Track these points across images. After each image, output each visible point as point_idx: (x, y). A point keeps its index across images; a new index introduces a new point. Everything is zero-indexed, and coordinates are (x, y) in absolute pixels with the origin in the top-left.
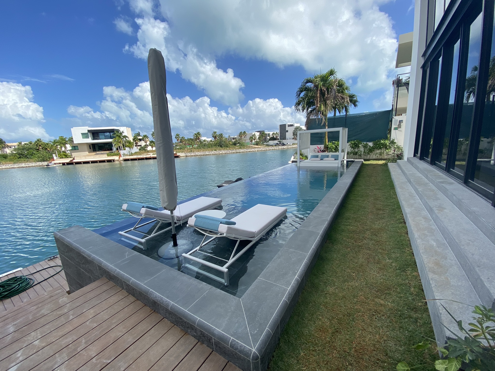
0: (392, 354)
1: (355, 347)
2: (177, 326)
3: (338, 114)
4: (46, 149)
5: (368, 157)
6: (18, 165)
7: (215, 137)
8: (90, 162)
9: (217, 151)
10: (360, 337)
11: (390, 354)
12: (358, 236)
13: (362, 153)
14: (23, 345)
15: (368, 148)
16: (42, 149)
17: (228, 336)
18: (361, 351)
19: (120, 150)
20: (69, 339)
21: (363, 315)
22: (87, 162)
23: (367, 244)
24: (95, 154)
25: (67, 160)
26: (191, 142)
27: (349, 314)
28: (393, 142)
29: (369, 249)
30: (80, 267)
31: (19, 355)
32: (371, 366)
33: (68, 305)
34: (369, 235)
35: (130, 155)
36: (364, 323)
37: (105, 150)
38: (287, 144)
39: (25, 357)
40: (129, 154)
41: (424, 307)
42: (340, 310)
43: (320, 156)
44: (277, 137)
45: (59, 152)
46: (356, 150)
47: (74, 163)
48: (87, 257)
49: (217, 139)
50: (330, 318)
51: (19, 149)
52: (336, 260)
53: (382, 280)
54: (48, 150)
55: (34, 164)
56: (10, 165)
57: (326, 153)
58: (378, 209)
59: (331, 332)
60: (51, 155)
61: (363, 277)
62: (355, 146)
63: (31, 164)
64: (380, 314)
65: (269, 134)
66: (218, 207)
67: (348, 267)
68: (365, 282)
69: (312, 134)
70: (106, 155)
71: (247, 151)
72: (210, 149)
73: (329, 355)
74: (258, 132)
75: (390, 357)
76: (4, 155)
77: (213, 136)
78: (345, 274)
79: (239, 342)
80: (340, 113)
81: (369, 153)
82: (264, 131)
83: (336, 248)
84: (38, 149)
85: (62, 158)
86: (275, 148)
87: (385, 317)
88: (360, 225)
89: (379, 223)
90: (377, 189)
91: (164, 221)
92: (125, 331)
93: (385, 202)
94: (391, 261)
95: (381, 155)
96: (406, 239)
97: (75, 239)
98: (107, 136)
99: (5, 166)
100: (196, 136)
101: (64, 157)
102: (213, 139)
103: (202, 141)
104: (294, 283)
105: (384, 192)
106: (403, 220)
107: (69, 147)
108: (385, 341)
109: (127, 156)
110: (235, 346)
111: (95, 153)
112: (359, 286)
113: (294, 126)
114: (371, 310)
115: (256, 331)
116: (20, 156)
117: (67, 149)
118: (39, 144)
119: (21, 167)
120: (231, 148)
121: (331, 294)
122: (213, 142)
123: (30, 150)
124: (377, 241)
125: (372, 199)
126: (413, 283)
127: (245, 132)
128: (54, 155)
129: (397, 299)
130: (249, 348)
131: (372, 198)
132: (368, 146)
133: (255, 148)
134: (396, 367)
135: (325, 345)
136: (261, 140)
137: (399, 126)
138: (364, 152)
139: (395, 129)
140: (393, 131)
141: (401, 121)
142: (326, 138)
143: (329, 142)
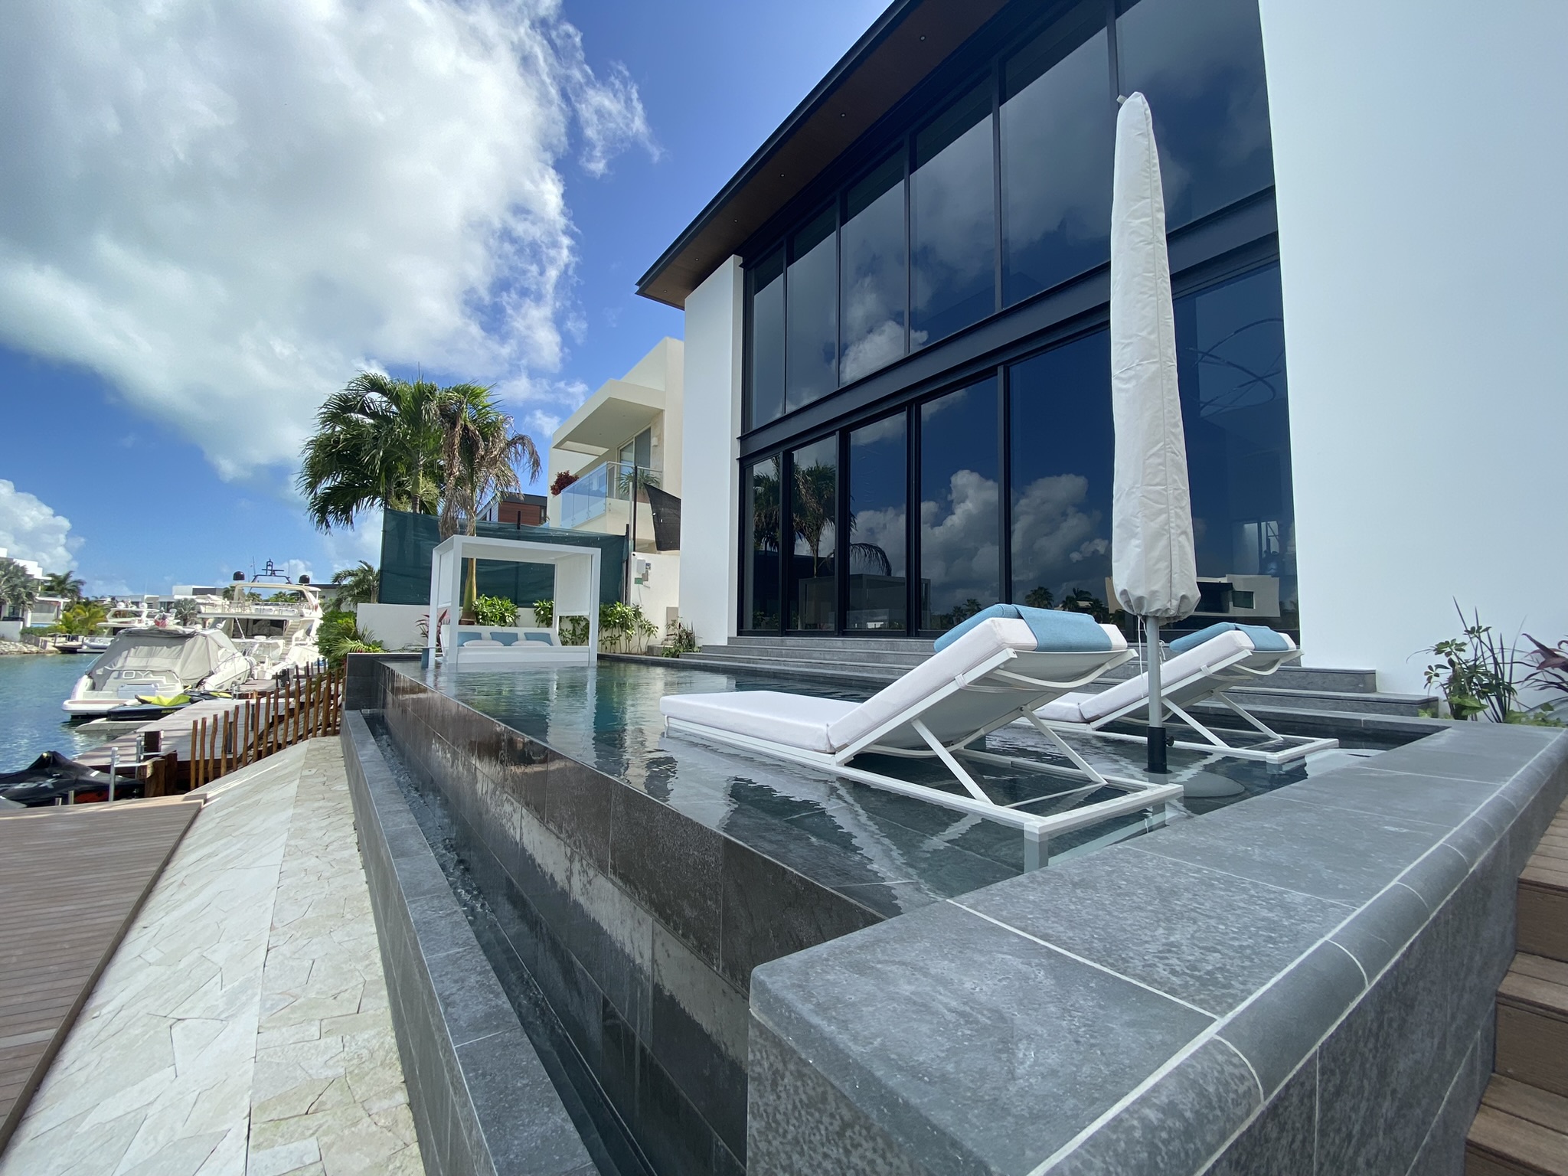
43: (486, 635)
137: (646, 576)
139: (638, 581)
140: (633, 588)
141: (648, 565)
142: (471, 582)
143: (478, 597)
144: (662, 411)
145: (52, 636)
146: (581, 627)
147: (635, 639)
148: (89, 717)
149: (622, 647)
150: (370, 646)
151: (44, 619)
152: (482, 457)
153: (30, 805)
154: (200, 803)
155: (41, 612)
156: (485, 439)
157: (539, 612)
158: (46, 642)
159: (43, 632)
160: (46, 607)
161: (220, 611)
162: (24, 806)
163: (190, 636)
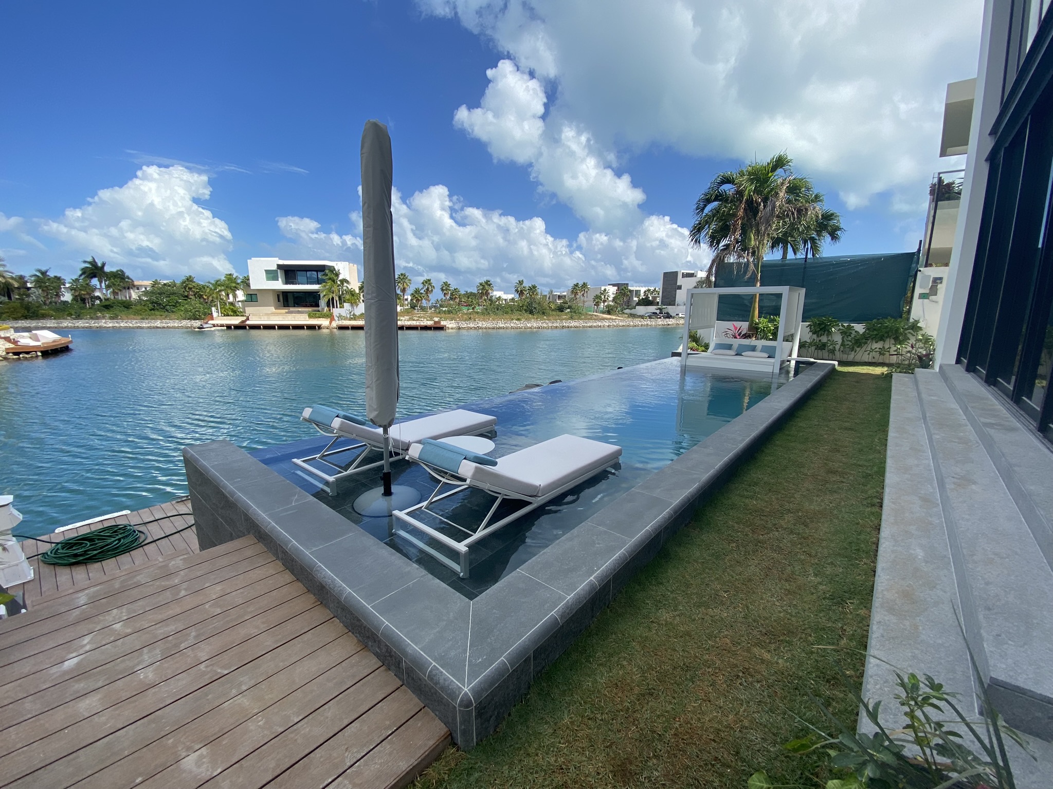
0: (749, 755)
1: (677, 728)
2: (353, 633)
3: (790, 255)
4: (201, 297)
5: (851, 357)
6: (149, 323)
7: (521, 293)
8: (276, 327)
9: (522, 322)
10: (694, 712)
11: (744, 753)
12: (762, 522)
13: (837, 347)
14: (96, 628)
15: (853, 336)
16: (195, 295)
17: (429, 659)
18: (685, 737)
19: (333, 307)
20: (171, 628)
21: (717, 673)
22: (271, 327)
23: (777, 539)
24: (286, 313)
25: (236, 321)
26: (471, 299)
27: (688, 667)
28: (915, 327)
29: (779, 550)
30: (218, 514)
31: (85, 642)
32: (698, 767)
33: (182, 573)
34: (789, 522)
35: (351, 319)
36: (712, 689)
37: (306, 306)
38: (677, 317)
39: (94, 646)
40: (348, 316)
41: (856, 679)
42: (669, 657)
43: (735, 346)
44: (655, 298)
45: (223, 303)
46: (824, 339)
47: (247, 327)
48: (228, 496)
49: (524, 297)
50: (644, 666)
51: (152, 292)
52: (697, 562)
53: (782, 615)
54: (205, 299)
55: (176, 324)
56: (135, 321)
57: (753, 341)
58: (831, 472)
59: (636, 692)
60: (210, 309)
61: (744, 603)
62: (820, 328)
63: (171, 324)
64: (752, 676)
65: (638, 292)
66: (487, 432)
67: (717, 579)
68: (744, 612)
69: (722, 298)
70: (306, 316)
71: (585, 324)
72: (507, 317)
73: (620, 731)
74: (614, 285)
75: (743, 760)
76: (124, 302)
77: (517, 291)
78: (705, 592)
79: (444, 671)
80: (795, 253)
81: (853, 348)
82: (627, 284)
83: (705, 539)
84: (187, 296)
85: (228, 315)
86: (648, 322)
87: (762, 686)
88: (777, 499)
89: (822, 501)
90: (846, 429)
91: (375, 447)
92: (263, 627)
93: (853, 459)
94: (819, 579)
95: (884, 354)
96: (871, 540)
97: (216, 463)
98: (311, 278)
99: (126, 323)
100: (481, 287)
101: (230, 313)
102: (517, 297)
103: (493, 298)
104: (583, 589)
105: (858, 437)
106: (878, 501)
107: (241, 295)
108: (743, 727)
109: (345, 320)
110: (435, 678)
111: (287, 311)
112: (729, 618)
113: (695, 276)
114: (736, 666)
115: (480, 660)
116: (154, 306)
117: (237, 300)
118: (190, 286)
119: (154, 328)
120: (551, 318)
121: (662, 624)
122: (516, 301)
123: (173, 297)
124: (803, 538)
125: (826, 449)
126: (849, 630)
127: (585, 285)
128: (213, 309)
129: (803, 655)
130: (459, 684)
131: (826, 447)
132: (853, 332)
133: (604, 319)
134: (748, 780)
135: (618, 713)
136: (618, 304)
137: (934, 291)
138: (843, 344)
139: (924, 296)
140: (916, 302)
141: (939, 279)
142: (754, 307)
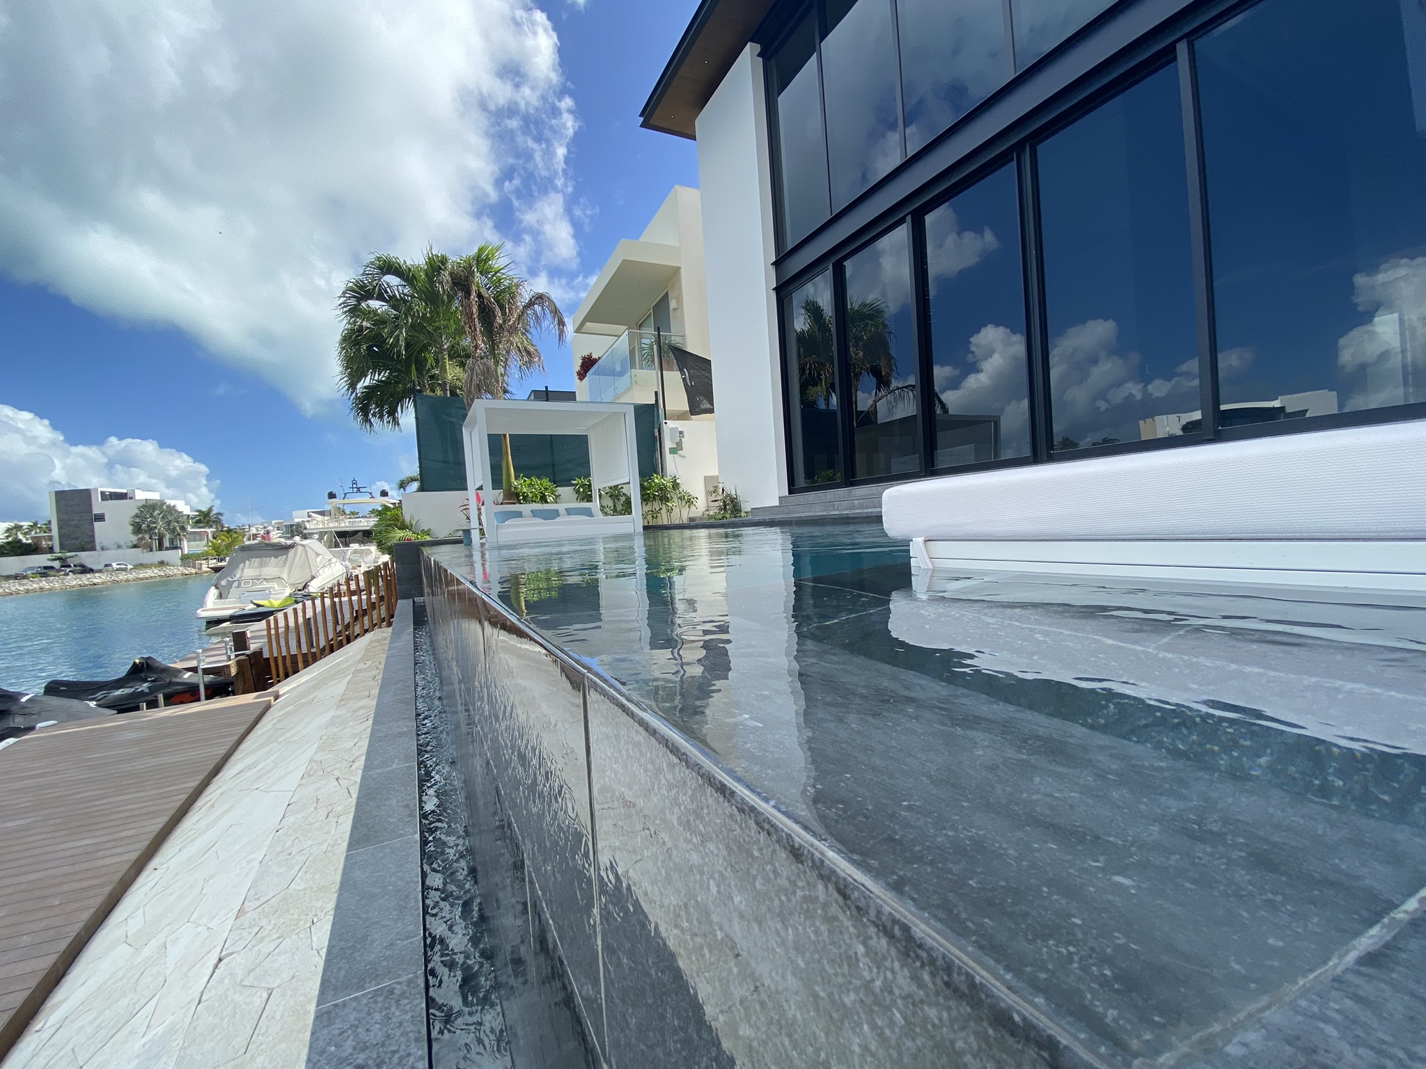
38: (108, 568)
43: (527, 513)
44: (38, 540)
86: (34, 585)
113: (133, 498)
137: (680, 445)
139: (673, 451)
140: (669, 457)
141: (681, 433)
142: (508, 462)
143: (517, 478)
144: (679, 268)
145: (205, 559)
146: (621, 502)
147: (676, 510)
148: (219, 621)
149: (664, 519)
150: (418, 534)
151: (198, 546)
152: (501, 326)
153: (120, 711)
154: (270, 701)
155: (195, 541)
156: (502, 308)
157: (579, 490)
158: (201, 564)
159: (198, 557)
160: (197, 537)
161: (321, 526)
162: (116, 712)
163: (292, 546)
